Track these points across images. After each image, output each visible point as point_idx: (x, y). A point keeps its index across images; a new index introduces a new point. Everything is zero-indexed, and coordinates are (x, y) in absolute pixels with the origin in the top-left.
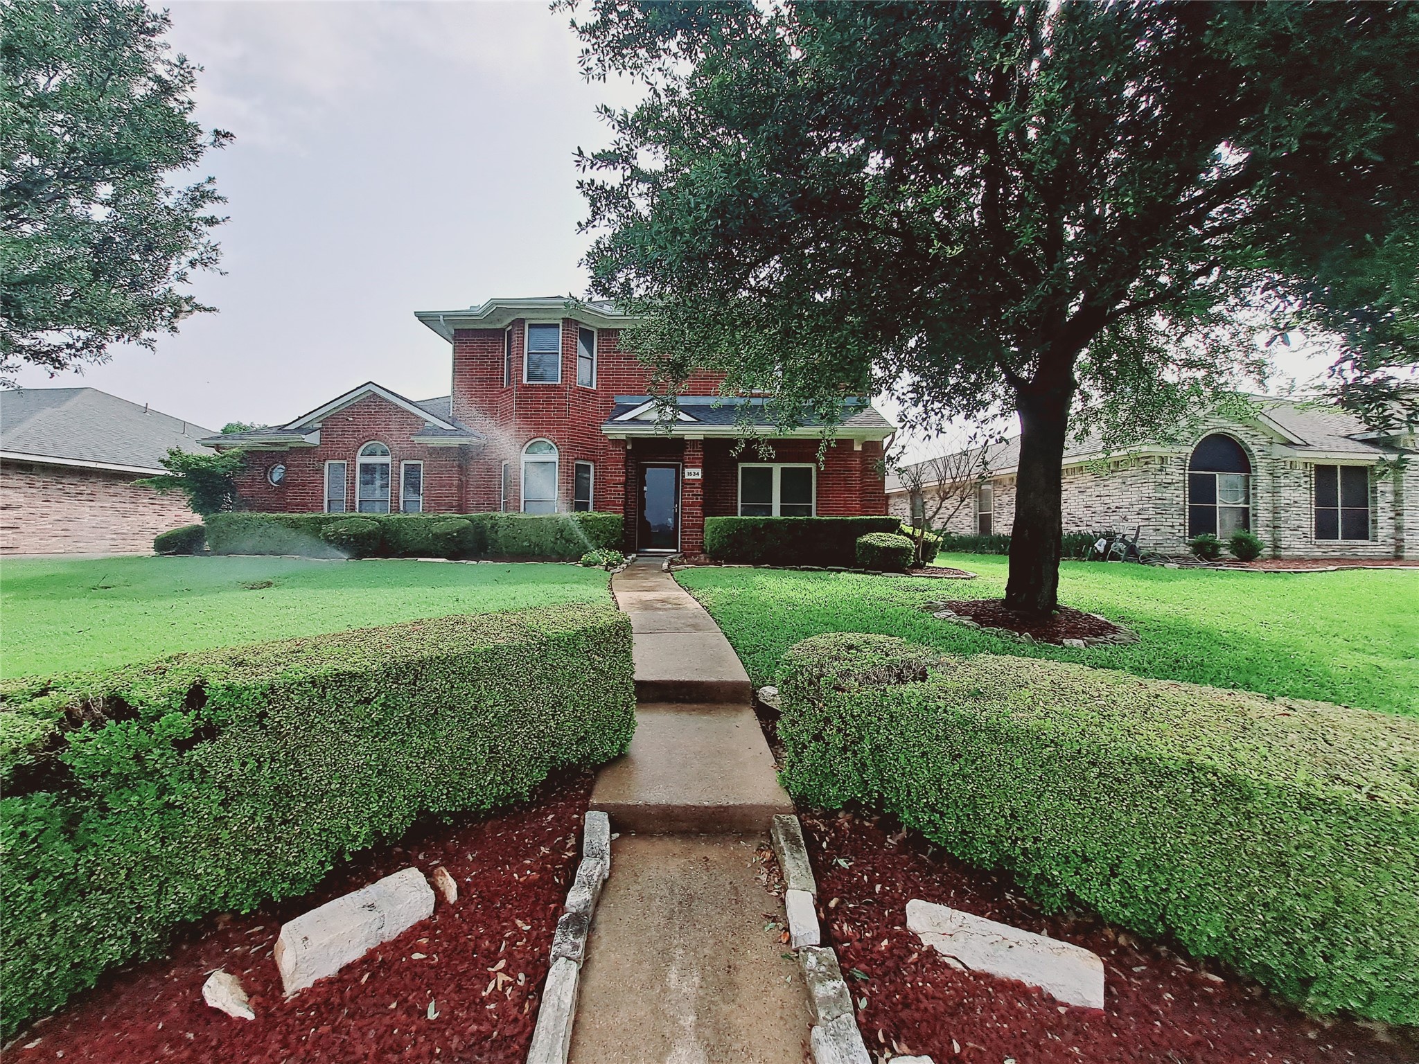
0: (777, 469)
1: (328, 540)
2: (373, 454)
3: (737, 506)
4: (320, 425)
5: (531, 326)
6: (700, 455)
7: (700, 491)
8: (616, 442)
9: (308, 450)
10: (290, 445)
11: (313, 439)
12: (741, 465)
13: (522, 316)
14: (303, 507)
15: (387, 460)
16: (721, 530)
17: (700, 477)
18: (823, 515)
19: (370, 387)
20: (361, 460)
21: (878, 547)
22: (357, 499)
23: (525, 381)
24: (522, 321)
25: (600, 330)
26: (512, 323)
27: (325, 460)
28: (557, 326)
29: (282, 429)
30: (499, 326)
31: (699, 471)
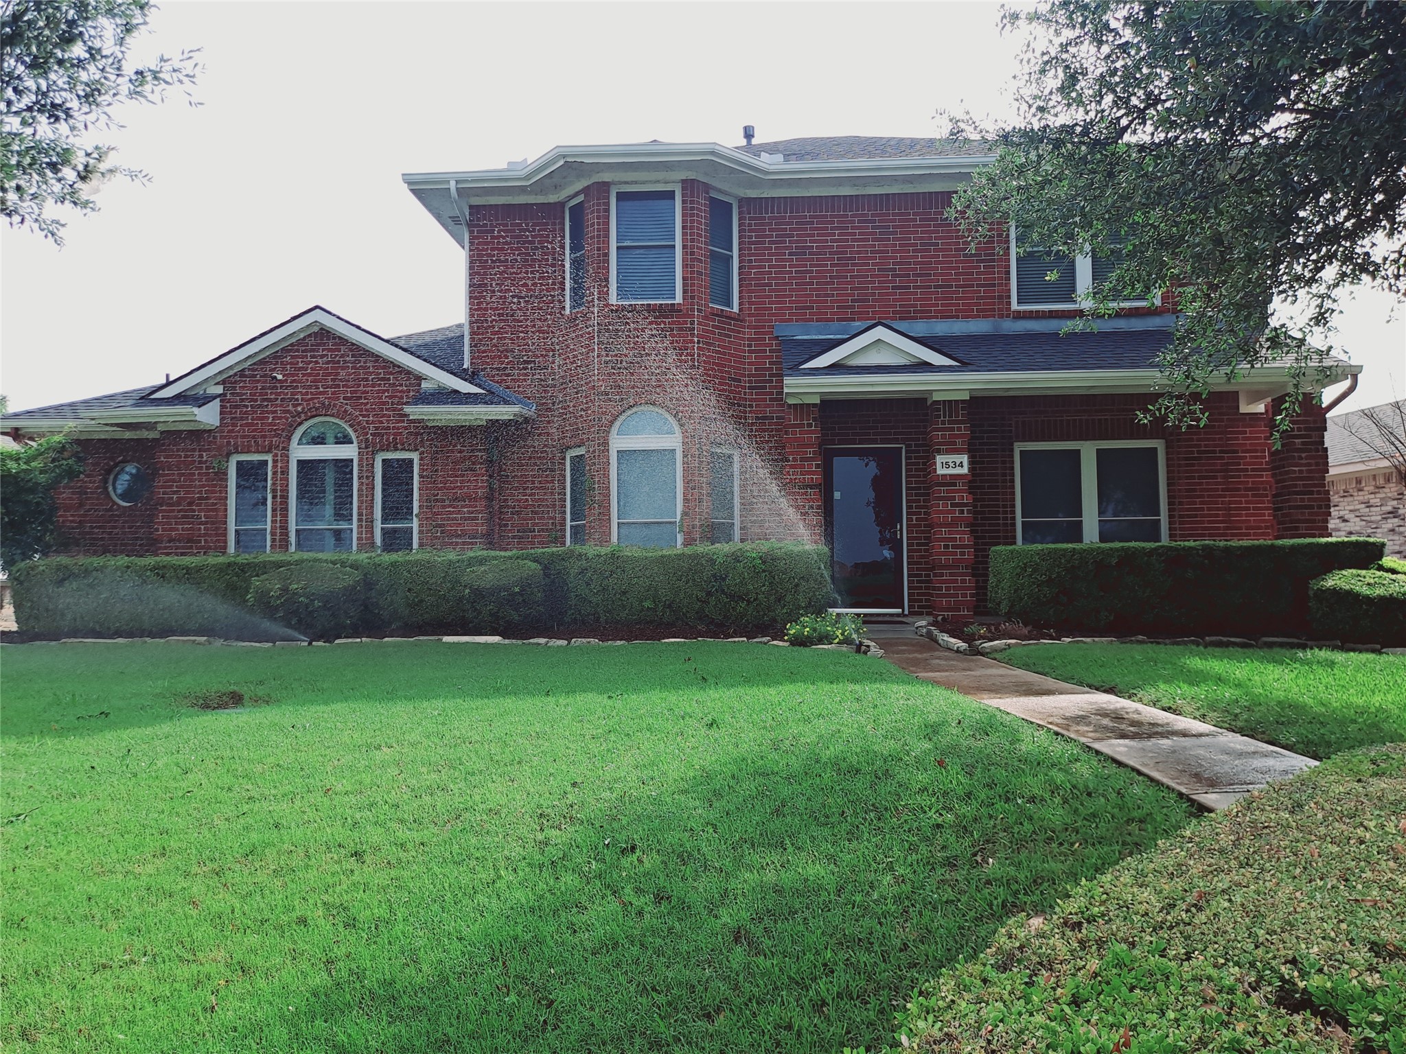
0: (1088, 452)
1: (267, 606)
2: (319, 440)
3: (1014, 525)
4: (219, 390)
5: (621, 197)
6: (964, 429)
7: (967, 498)
8: (802, 409)
9: (198, 435)
10: (160, 428)
11: (208, 416)
12: (1018, 447)
13: (606, 177)
14: (189, 543)
15: (348, 452)
16: (1035, 570)
17: (965, 470)
18: (1185, 537)
19: (317, 316)
20: (301, 452)
21: (1367, 597)
22: (292, 527)
23: (613, 299)
24: (604, 187)
25: (743, 201)
26: (586, 190)
27: (229, 455)
28: (670, 195)
29: (146, 398)
30: (552, 198)
31: (965, 459)
